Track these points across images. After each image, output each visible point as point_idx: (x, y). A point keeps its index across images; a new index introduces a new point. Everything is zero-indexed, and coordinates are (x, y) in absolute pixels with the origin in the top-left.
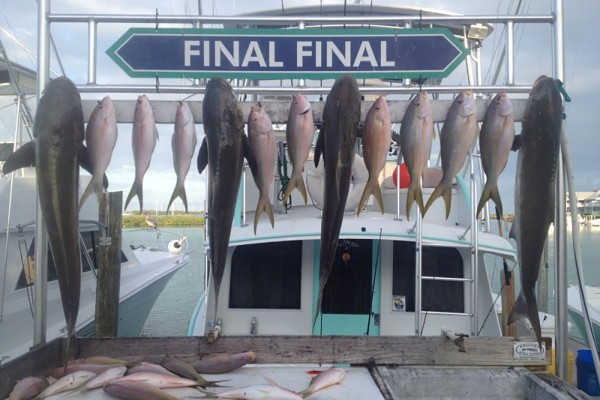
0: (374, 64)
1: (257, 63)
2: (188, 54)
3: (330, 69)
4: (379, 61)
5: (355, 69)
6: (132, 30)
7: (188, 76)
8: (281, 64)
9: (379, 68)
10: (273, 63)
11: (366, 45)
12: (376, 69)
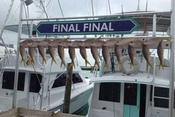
0: (107, 30)
1: (72, 30)
2: (54, 28)
3: (93, 32)
4: (108, 29)
5: (101, 32)
6: (41, 22)
7: (54, 35)
8: (79, 31)
9: (109, 31)
10: (77, 30)
11: (105, 24)
12: (108, 31)
